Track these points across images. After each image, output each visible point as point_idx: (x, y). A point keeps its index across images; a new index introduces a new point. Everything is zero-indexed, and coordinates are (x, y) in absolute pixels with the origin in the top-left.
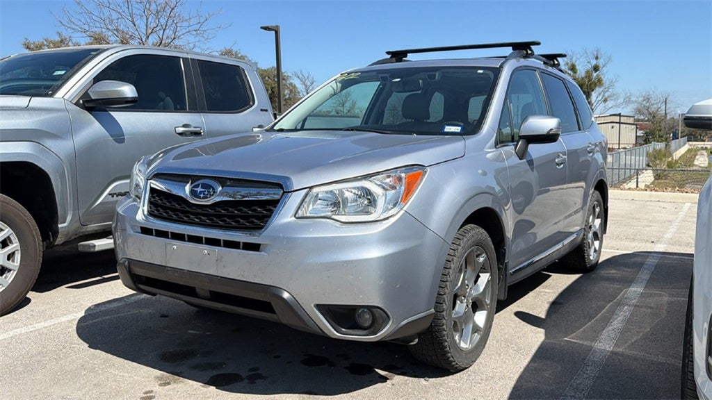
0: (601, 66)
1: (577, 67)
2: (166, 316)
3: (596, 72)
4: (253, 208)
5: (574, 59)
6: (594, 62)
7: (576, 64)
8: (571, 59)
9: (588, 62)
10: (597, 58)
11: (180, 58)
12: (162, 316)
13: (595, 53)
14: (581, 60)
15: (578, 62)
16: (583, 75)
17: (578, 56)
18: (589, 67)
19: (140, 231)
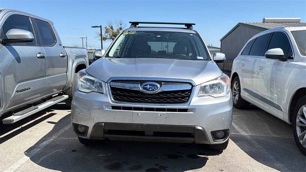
0: (123, 28)
1: (113, 28)
2: (75, 151)
3: (121, 30)
4: (179, 93)
5: (112, 24)
6: (120, 26)
7: (113, 26)
8: (111, 24)
9: (118, 26)
10: (121, 24)
11: (29, 17)
12: (72, 151)
13: (120, 22)
14: (115, 25)
15: (114, 25)
16: (116, 31)
17: (113, 23)
18: (118, 28)
19: (112, 108)
